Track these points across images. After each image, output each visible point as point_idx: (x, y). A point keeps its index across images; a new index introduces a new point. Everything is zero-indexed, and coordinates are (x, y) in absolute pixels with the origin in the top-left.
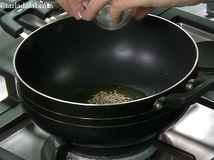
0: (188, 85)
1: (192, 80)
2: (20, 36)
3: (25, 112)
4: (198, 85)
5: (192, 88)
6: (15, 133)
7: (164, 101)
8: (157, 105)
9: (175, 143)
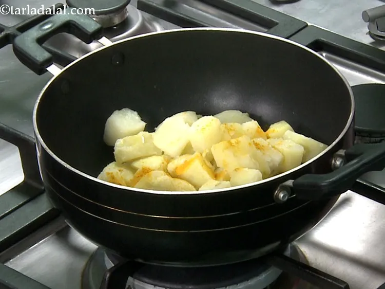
0: (335, 160)
1: (342, 152)
2: (47, 71)
3: (55, 207)
4: (352, 159)
5: (342, 165)
6: (37, 244)
7: (291, 188)
8: (280, 195)
9: (313, 261)
